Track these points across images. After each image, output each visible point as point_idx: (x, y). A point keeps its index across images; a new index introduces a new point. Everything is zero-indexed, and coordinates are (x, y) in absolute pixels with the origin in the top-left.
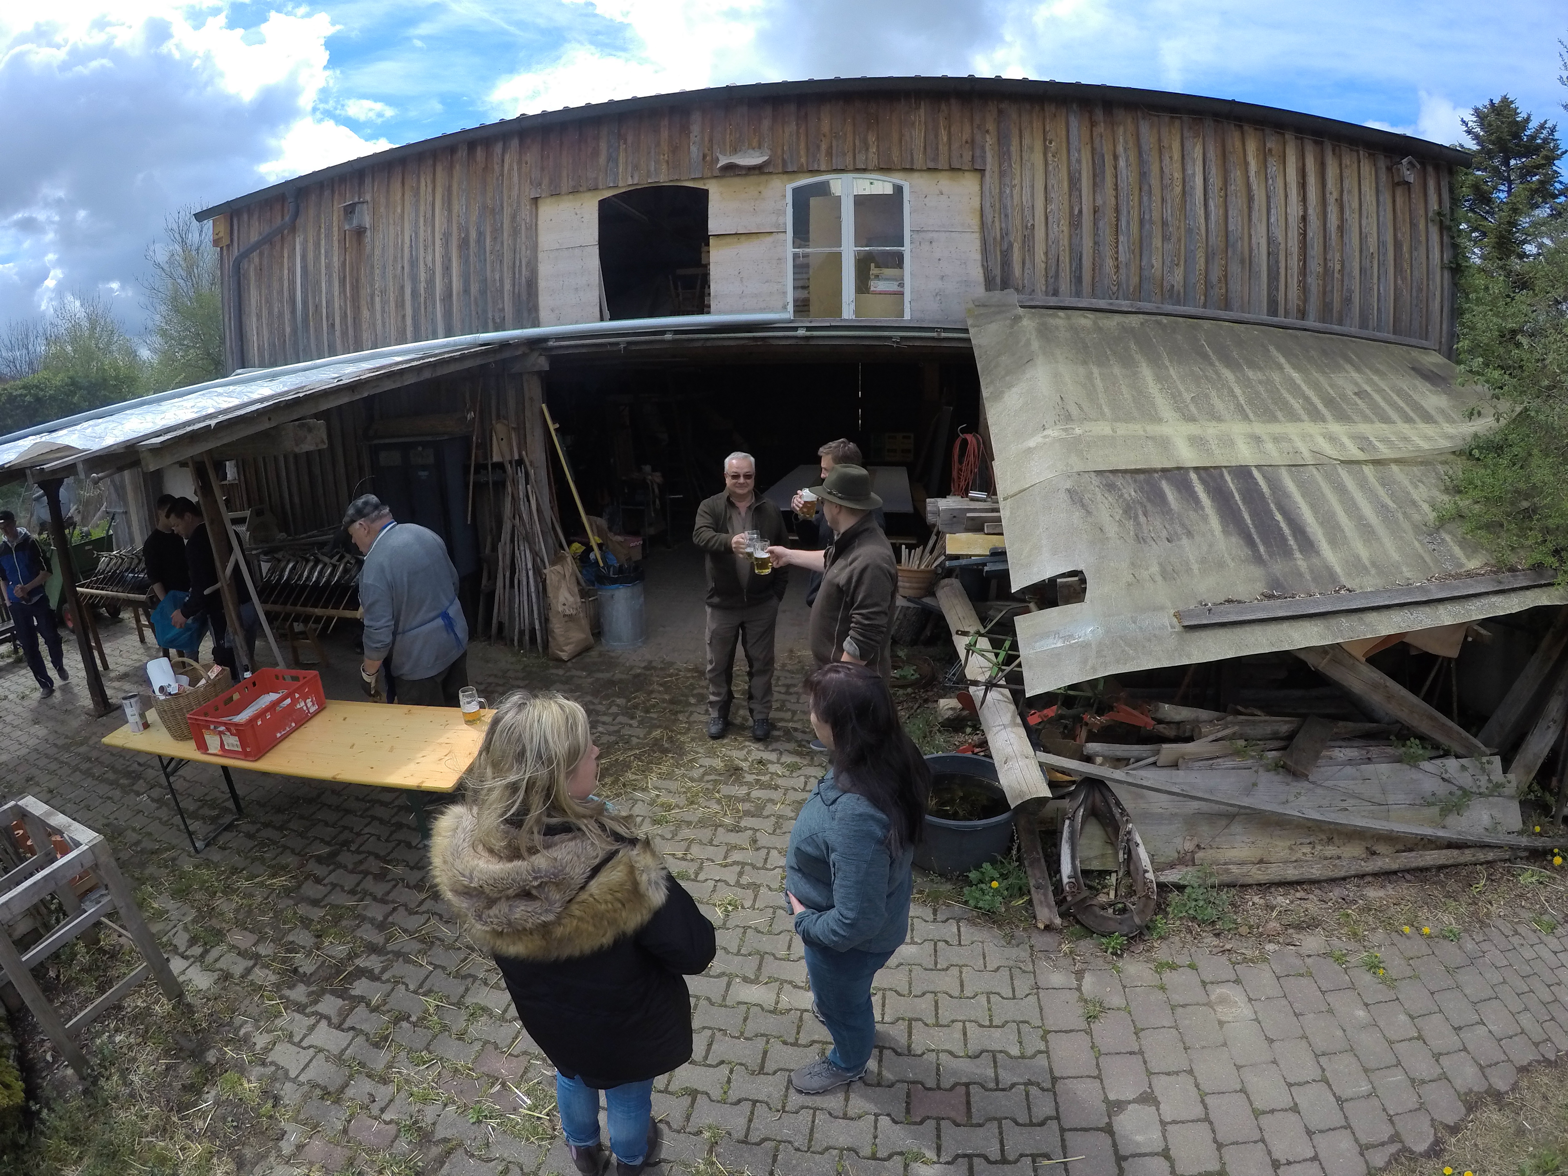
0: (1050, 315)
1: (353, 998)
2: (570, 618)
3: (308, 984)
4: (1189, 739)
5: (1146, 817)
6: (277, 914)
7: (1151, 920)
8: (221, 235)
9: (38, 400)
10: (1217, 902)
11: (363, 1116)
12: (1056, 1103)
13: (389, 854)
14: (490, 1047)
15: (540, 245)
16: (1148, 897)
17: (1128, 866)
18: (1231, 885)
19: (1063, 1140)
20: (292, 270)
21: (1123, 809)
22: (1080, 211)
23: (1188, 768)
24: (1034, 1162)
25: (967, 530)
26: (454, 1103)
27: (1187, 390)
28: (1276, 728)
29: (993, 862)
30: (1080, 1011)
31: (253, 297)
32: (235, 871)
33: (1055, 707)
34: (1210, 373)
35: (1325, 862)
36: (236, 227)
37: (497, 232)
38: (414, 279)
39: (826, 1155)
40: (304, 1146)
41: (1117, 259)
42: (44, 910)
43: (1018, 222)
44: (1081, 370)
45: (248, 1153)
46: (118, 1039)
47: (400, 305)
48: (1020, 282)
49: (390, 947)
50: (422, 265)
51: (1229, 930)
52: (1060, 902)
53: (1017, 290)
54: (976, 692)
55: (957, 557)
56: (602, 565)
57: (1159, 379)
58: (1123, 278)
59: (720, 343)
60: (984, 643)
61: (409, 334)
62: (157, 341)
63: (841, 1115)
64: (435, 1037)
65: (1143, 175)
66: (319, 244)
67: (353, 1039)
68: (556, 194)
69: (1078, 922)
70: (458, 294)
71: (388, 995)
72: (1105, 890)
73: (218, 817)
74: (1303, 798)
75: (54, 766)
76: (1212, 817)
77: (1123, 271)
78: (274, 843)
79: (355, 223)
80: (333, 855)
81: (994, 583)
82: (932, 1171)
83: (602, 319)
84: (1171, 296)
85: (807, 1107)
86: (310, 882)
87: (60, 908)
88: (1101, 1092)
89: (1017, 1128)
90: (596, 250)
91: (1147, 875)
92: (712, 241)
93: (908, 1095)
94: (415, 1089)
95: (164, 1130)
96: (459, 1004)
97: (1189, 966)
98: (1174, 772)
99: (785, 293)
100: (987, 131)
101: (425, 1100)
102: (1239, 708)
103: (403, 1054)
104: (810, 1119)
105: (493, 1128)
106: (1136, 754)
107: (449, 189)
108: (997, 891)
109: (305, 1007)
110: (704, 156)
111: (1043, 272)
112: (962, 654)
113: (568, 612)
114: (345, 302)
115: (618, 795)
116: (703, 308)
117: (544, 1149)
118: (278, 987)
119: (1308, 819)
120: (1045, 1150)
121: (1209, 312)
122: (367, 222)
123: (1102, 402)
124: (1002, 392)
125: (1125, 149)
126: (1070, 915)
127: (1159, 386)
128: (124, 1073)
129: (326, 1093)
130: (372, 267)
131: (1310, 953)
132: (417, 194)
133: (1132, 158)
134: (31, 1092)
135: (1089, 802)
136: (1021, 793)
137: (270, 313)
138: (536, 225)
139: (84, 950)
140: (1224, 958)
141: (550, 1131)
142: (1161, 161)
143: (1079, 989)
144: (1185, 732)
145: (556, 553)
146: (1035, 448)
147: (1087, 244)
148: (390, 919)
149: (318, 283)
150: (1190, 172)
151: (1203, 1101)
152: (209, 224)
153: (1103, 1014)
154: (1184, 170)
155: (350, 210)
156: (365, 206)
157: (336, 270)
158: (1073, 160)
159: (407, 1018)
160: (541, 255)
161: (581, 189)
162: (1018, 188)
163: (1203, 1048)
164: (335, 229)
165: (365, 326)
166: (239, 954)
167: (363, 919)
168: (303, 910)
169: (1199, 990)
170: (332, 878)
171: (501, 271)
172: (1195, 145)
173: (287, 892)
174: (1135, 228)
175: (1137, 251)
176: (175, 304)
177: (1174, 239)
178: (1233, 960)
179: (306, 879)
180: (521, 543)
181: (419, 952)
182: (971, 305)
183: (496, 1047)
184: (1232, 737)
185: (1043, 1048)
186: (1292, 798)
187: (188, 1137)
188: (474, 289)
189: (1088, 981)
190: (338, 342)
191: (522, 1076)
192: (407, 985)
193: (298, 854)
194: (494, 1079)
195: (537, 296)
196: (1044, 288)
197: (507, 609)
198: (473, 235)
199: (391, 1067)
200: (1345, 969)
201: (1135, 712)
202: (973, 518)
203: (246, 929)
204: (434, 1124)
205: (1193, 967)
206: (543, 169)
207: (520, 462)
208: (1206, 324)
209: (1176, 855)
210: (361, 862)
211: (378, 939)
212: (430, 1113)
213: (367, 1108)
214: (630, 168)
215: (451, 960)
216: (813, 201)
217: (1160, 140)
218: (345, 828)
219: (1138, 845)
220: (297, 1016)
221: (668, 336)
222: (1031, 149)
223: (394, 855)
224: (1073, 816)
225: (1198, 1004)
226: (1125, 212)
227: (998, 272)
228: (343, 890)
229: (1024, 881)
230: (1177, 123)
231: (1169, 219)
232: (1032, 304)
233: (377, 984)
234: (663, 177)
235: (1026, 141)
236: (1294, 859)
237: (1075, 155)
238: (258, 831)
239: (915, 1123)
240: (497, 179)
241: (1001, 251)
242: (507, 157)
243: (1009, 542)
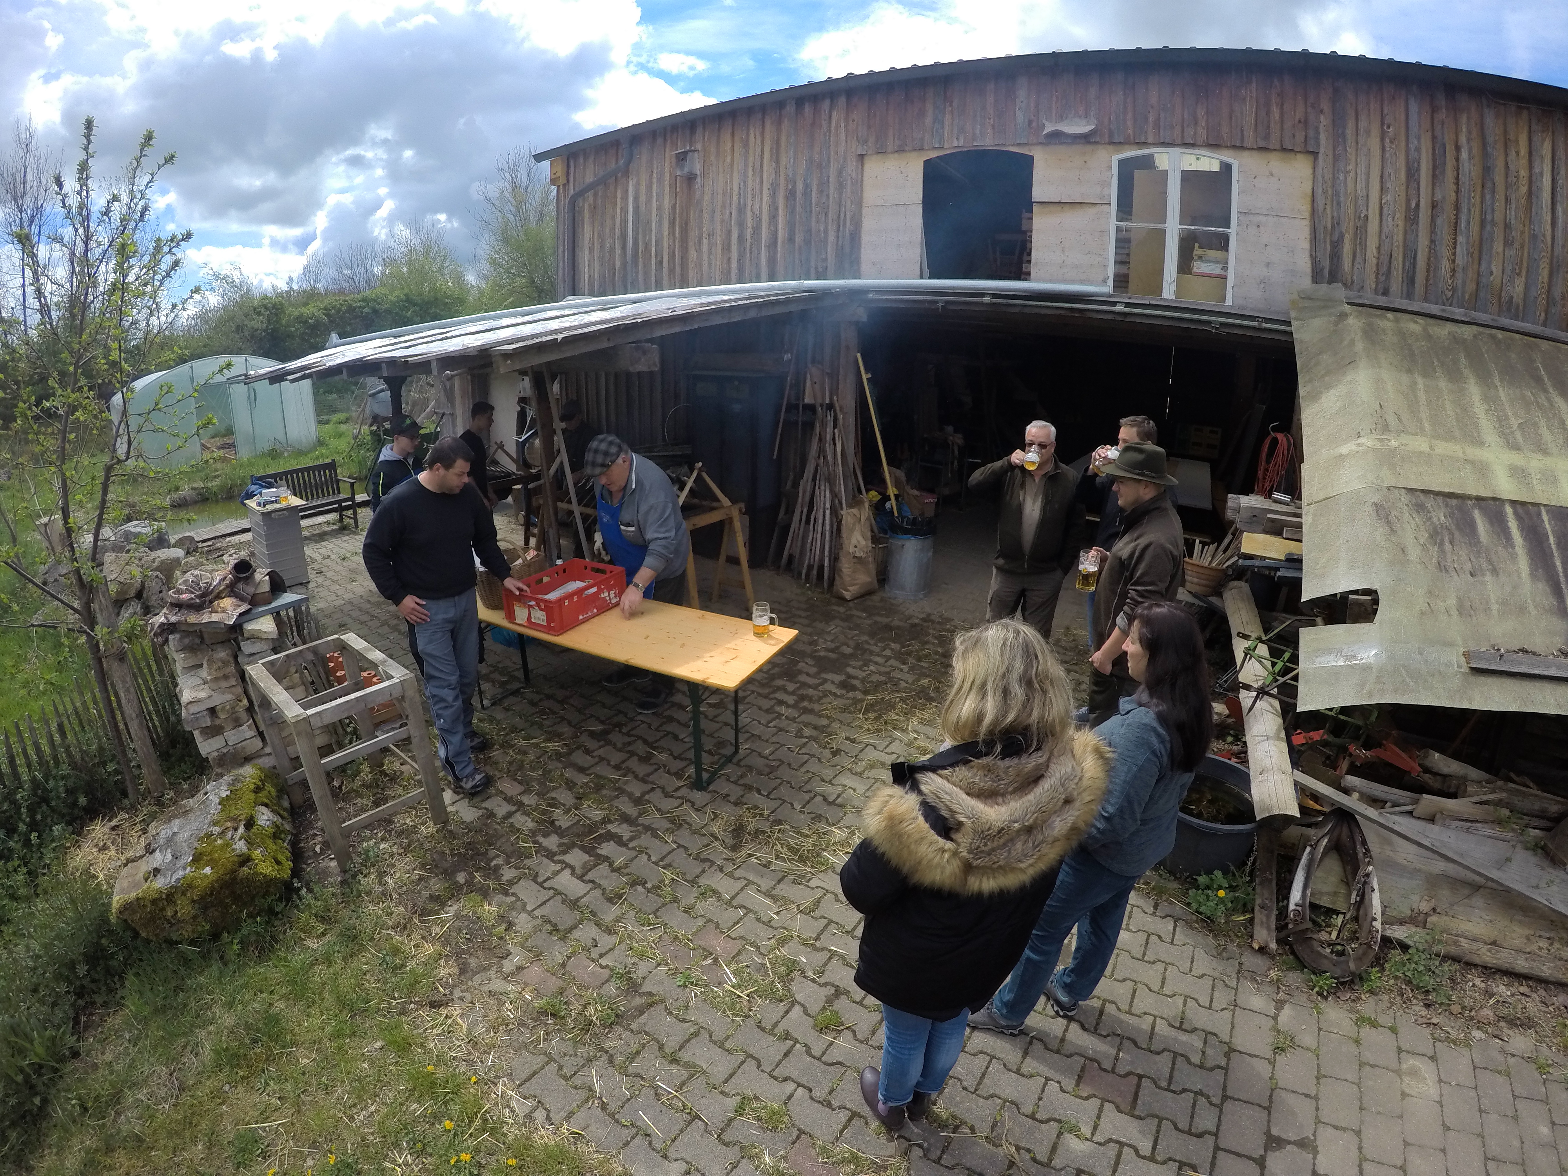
0: (1377, 316)
1: (599, 856)
2: (859, 560)
3: (561, 836)
4: (1453, 796)
5: (1390, 866)
6: (546, 773)
7: (1366, 971)
8: (559, 174)
9: (375, 311)
10: (1437, 971)
11: (583, 956)
12: (1220, 1120)
13: (656, 741)
14: (711, 926)
15: (865, 200)
16: (1369, 946)
17: (1358, 910)
18: (1455, 959)
19: (1214, 1158)
20: (624, 210)
21: (1368, 850)
22: (1418, 205)
23: (1444, 825)
24: (1180, 1169)
25: (1266, 532)
26: (667, 964)
27: (1516, 415)
28: (1546, 805)
29: (1225, 872)
30: (1270, 1040)
31: (587, 232)
32: (514, 730)
33: (1321, 731)
34: (1543, 400)
35: (1559, 963)
36: (572, 168)
37: (823, 185)
38: (741, 225)
39: (990, 1101)
40: (523, 968)
41: (1454, 261)
42: (340, 731)
43: (1351, 211)
44: (1405, 379)
45: (473, 962)
46: (382, 846)
47: (727, 248)
48: (1349, 278)
49: (641, 820)
50: (749, 213)
51: (1442, 1004)
52: (1281, 927)
53: (1345, 285)
54: (1246, 698)
55: (1251, 557)
56: (896, 514)
57: (1486, 399)
58: (1459, 283)
59: (1037, 311)
60: (1263, 650)
61: (733, 277)
62: (486, 267)
63: (1015, 1069)
64: (664, 905)
65: (1487, 171)
66: (651, 187)
67: (591, 890)
68: (881, 151)
69: (1293, 953)
70: (783, 242)
71: (631, 861)
72: (1329, 929)
73: (506, 683)
74: (1554, 888)
75: (365, 618)
76: (1455, 883)
77: (1459, 275)
78: (554, 713)
79: (686, 170)
80: (606, 732)
81: (1285, 591)
82: (1082, 1146)
83: (922, 277)
84: (1509, 310)
85: (985, 1053)
86: (580, 752)
87: (355, 732)
88: (1266, 1123)
89: (1175, 1132)
90: (920, 209)
91: (1374, 923)
92: (1035, 208)
93: (1083, 1070)
94: (635, 945)
95: (403, 927)
96: (693, 882)
97: (1390, 1028)
98: (1429, 826)
99: (1106, 267)
100: (1322, 111)
101: (642, 956)
102: (1512, 775)
103: (632, 913)
104: (985, 1064)
105: (696, 994)
106: (1393, 798)
107: (778, 143)
108: (1222, 901)
109: (555, 854)
110: (1030, 122)
111: (1374, 269)
112: (1239, 656)
113: (858, 555)
114: (674, 241)
115: (878, 731)
116: (1021, 274)
117: (736, 1024)
118: (534, 833)
119: (1554, 911)
120: (1194, 1161)
121: (1548, 332)
122: (698, 169)
123: (1423, 415)
124: (1320, 393)
125: (1468, 140)
126: (1287, 943)
127: (1486, 407)
128: (381, 875)
129: (555, 930)
130: (702, 211)
131: (1514, 1052)
132: (746, 145)
133: (1475, 151)
134: (296, 872)
135: (1336, 834)
136: (1268, 809)
137: (602, 247)
138: (862, 181)
139: (368, 769)
140: (1427, 1031)
141: (746, 1010)
142: (1506, 155)
143: (1275, 1018)
144: (1449, 787)
145: (854, 497)
146: (1346, 455)
147: (1423, 242)
148: (647, 797)
149: (649, 222)
150: (1537, 170)
151: (1360, 1166)
152: (546, 164)
153: (1292, 1050)
154: (1531, 167)
155: (682, 158)
156: (696, 154)
157: (667, 211)
158: (1412, 147)
159: (643, 883)
160: (865, 211)
161: (907, 148)
162: (1352, 175)
163: (1378, 1113)
164: (667, 175)
165: (691, 266)
166: (505, 799)
167: (622, 792)
168: (569, 773)
169: (1393, 1055)
170: (601, 752)
171: (826, 224)
172: (1543, 140)
173: (558, 755)
174: (1475, 228)
175: (1476, 255)
176: (505, 237)
177: (1517, 245)
178: (1436, 1035)
179: (578, 748)
180: (822, 483)
181: (667, 830)
182: (1295, 297)
183: (717, 926)
184: (1498, 803)
185: (1223, 1064)
186: (1543, 885)
187: (423, 938)
188: (799, 238)
189: (1287, 1012)
190: (665, 278)
191: (734, 957)
192: (650, 856)
193: (574, 727)
194: (708, 953)
195: (859, 250)
196: (1373, 286)
197: (799, 544)
198: (800, 187)
199: (619, 921)
200: (1545, 1081)
201: (1404, 755)
202: (1273, 521)
203: (516, 780)
204: (644, 978)
205: (1393, 1030)
206: (869, 127)
207: (830, 407)
208: (1545, 345)
209: (1409, 913)
210: (629, 744)
211: (631, 810)
212: (643, 968)
213: (588, 950)
214: (955, 131)
215: (695, 844)
216: (1138, 174)
217: (1505, 132)
218: (621, 712)
219: (1373, 890)
220: (545, 861)
221: (987, 299)
222: (1368, 133)
223: (662, 743)
224: (1316, 844)
225: (1387, 1069)
226: (1465, 211)
227: (1326, 264)
228: (609, 764)
229: (1251, 896)
230: (1525, 113)
231: (1513, 222)
232: (1360, 302)
233: (624, 849)
234: (988, 141)
235: (1363, 124)
236: (1528, 950)
237: (1414, 143)
238: (541, 700)
239: (1081, 1097)
240: (825, 134)
241: (1331, 241)
242: (834, 114)
243: (1307, 550)
